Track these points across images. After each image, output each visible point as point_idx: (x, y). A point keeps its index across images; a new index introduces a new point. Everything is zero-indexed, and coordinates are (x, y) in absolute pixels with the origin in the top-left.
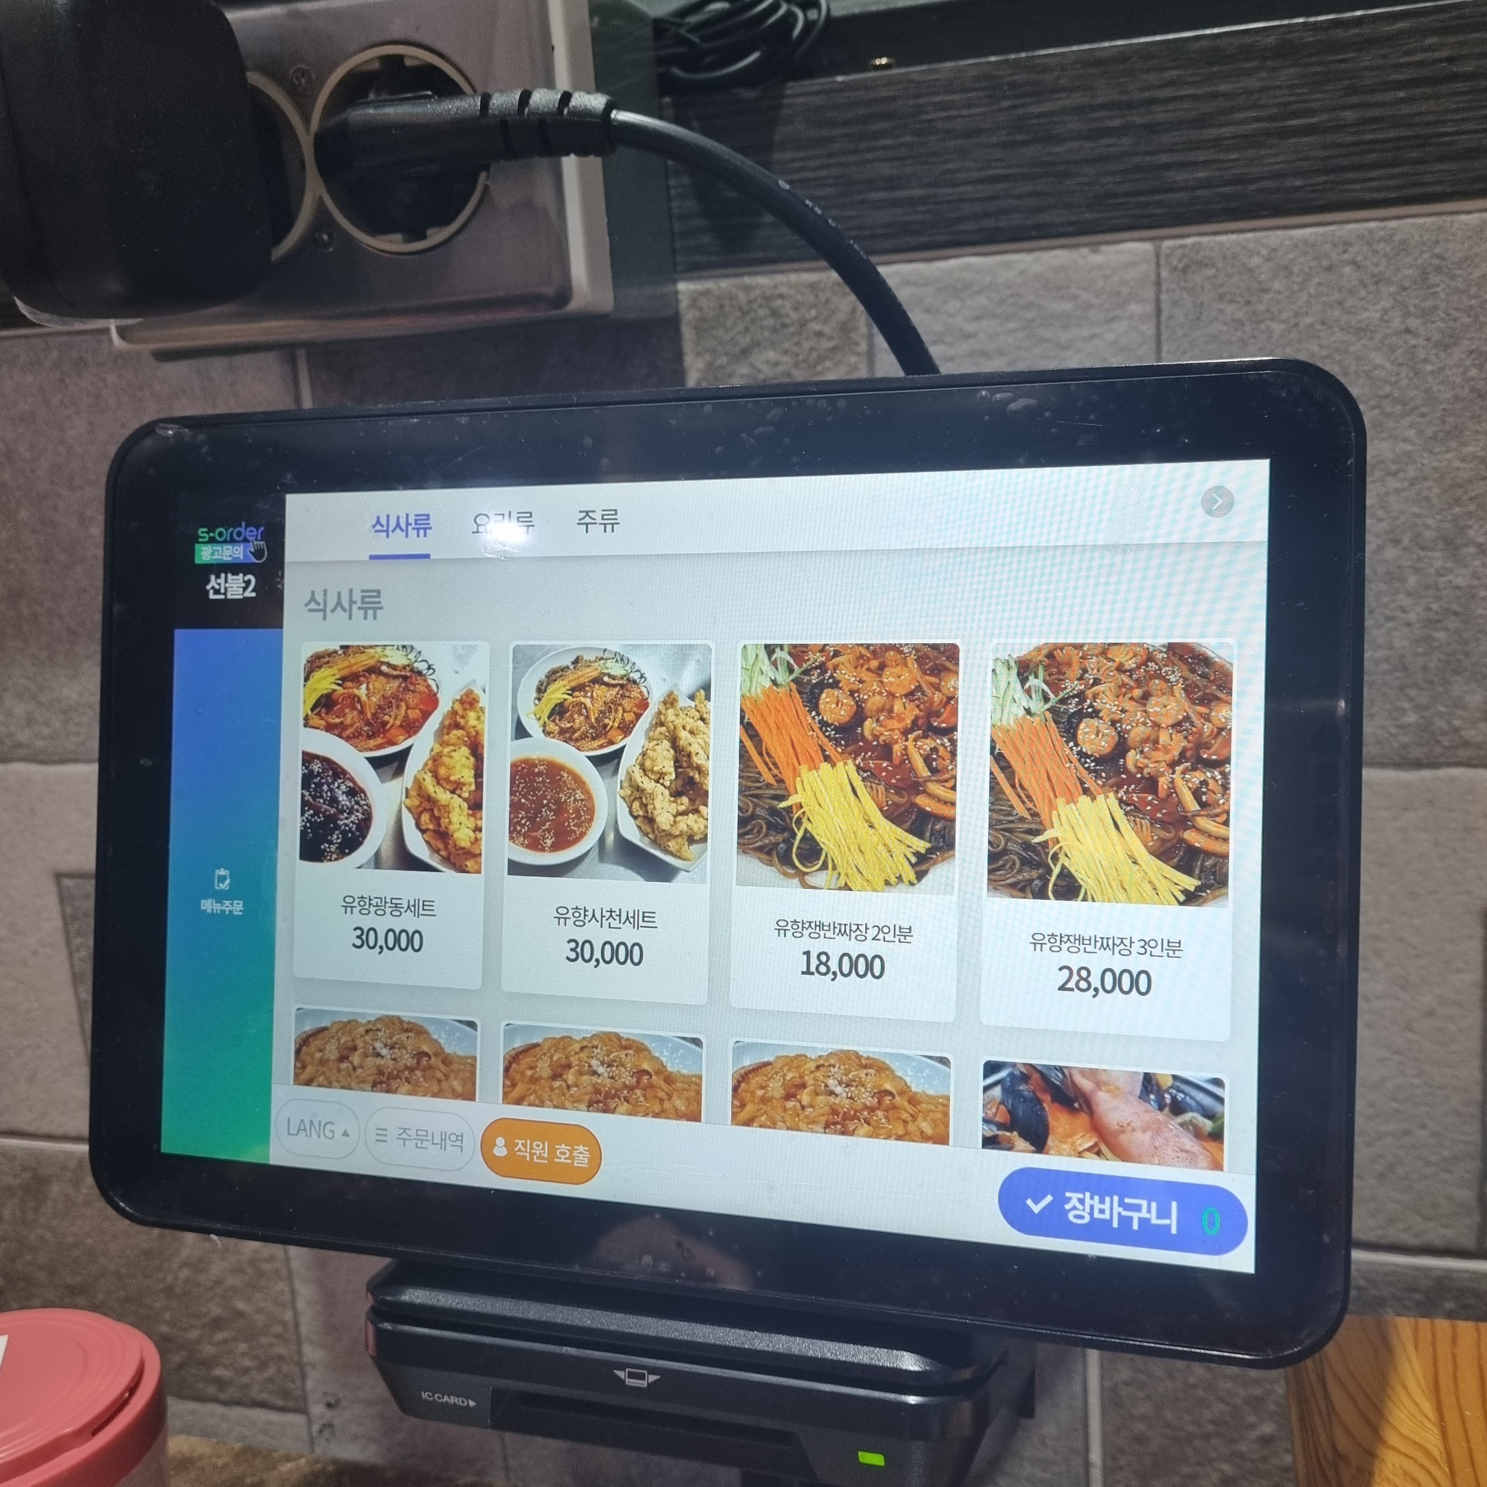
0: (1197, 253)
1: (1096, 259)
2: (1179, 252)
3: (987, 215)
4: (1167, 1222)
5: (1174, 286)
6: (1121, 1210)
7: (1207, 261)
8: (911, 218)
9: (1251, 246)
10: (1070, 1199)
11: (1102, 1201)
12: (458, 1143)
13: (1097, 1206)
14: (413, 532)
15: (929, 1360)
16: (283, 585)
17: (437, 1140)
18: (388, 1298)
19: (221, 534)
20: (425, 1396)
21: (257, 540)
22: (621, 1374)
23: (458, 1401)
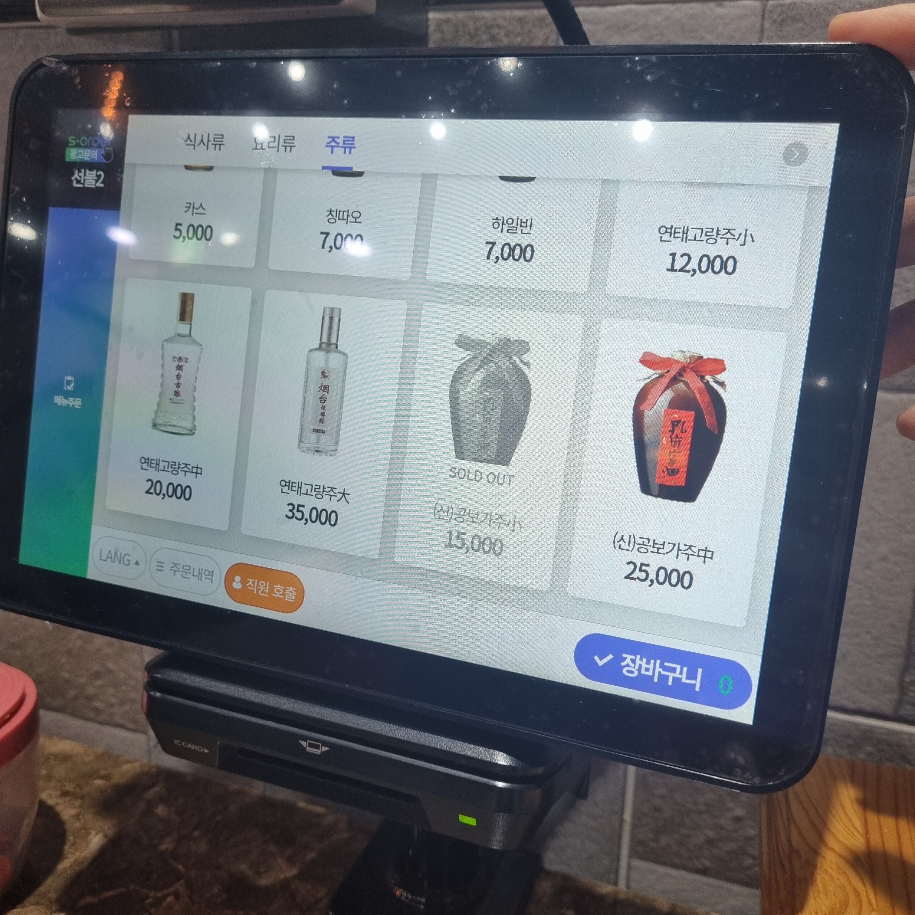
0: (792, 10)
1: (720, 11)
2: (779, 10)
4: (693, 682)
5: (772, 34)
6: (661, 670)
7: (798, 17)
10: (625, 659)
11: (648, 663)
12: (210, 577)
13: (644, 666)
14: (211, 147)
15: (514, 759)
16: (122, 179)
17: (196, 573)
18: (159, 676)
19: (83, 141)
20: (176, 742)
21: (107, 146)
22: (304, 743)
23: (197, 748)
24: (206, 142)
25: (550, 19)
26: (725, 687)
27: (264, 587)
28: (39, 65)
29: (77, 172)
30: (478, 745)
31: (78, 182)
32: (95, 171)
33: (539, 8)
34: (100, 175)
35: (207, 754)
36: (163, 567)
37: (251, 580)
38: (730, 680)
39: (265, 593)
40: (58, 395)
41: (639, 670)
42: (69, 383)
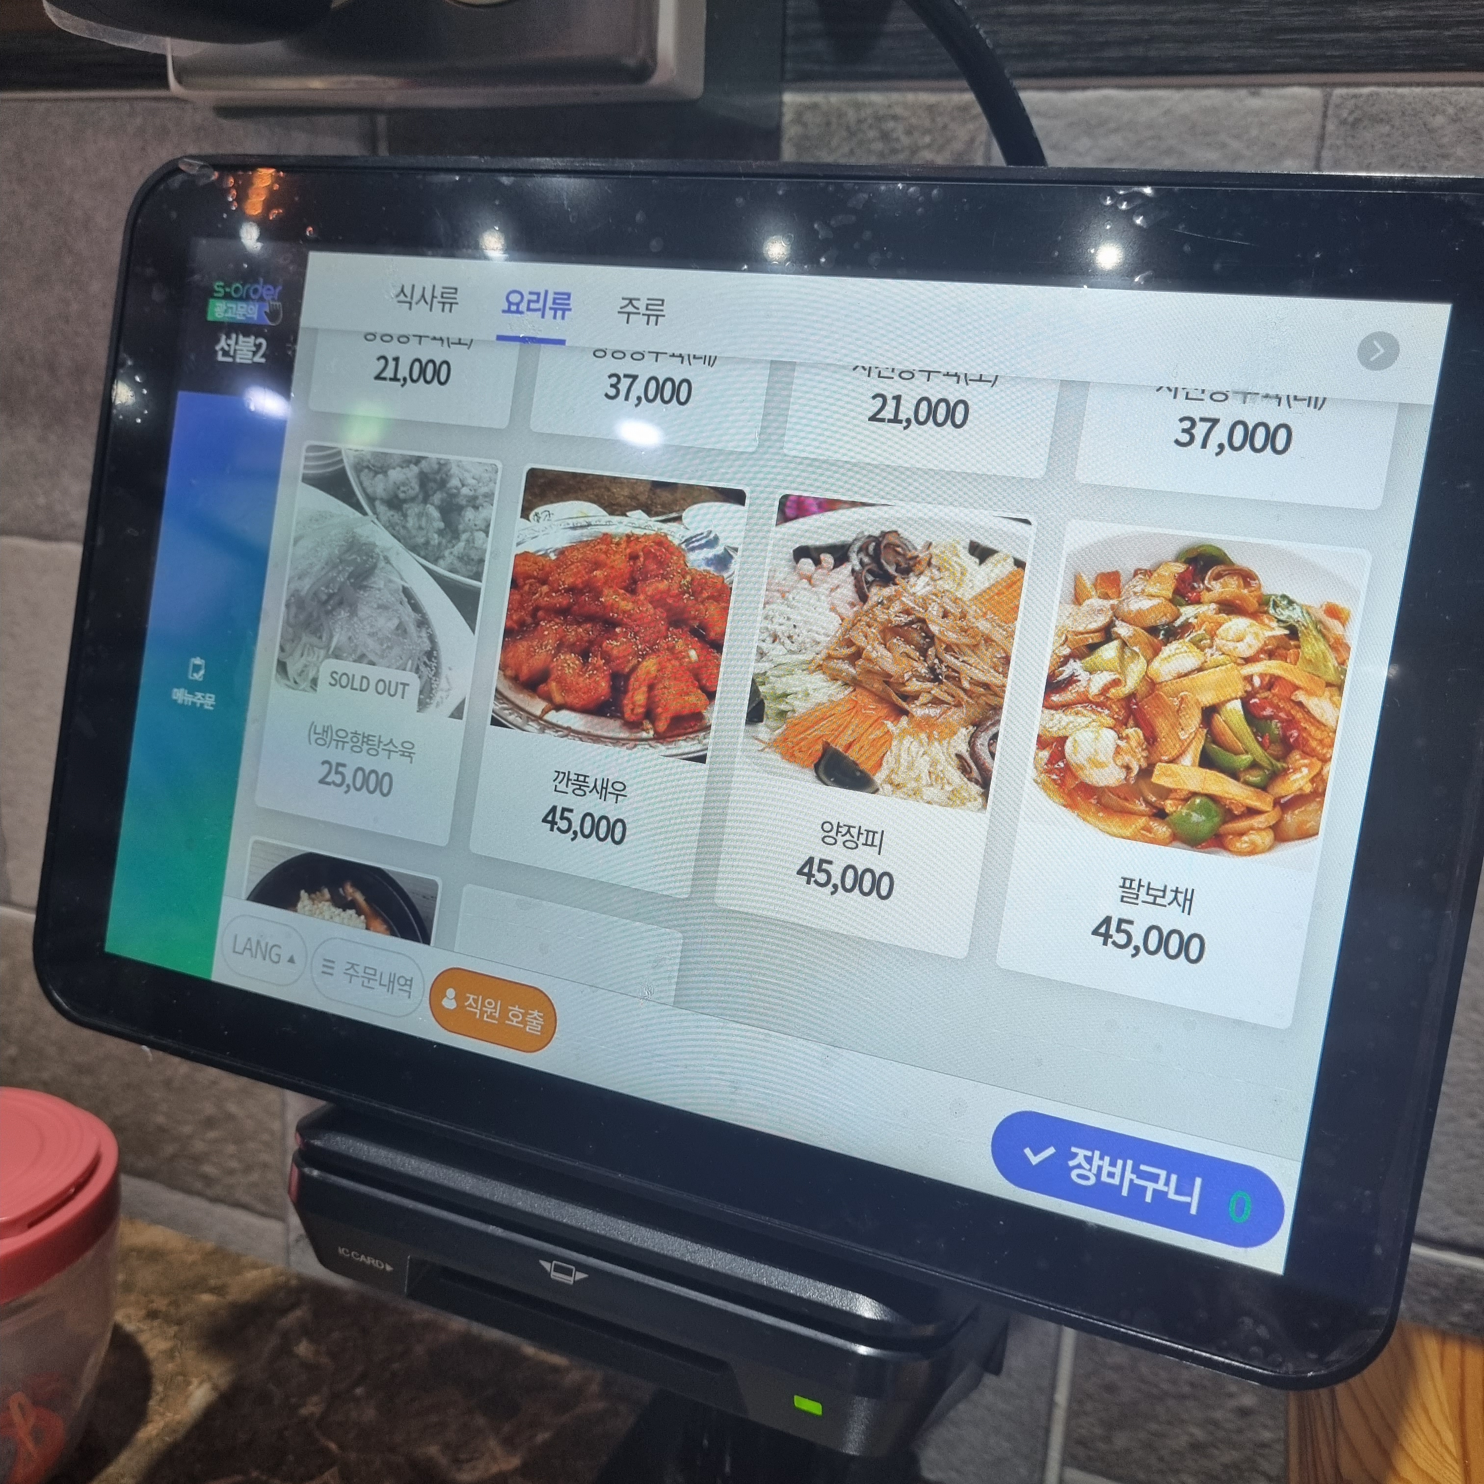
0: (1373, 105)
1: (1255, 103)
2: (1350, 104)
3: (1136, 41)
4: (1186, 1199)
5: (1339, 142)
6: (1134, 1177)
7: (1382, 116)
8: (1049, 38)
9: (1437, 102)
10: (1075, 1155)
11: (1113, 1164)
12: (407, 988)
13: (1106, 1169)
14: (437, 306)
15: (888, 1310)
16: (294, 351)
17: (385, 981)
18: (318, 1143)
19: (237, 290)
20: (341, 1251)
21: (273, 300)
22: (547, 1265)
23: (375, 1263)
24: (429, 299)
25: (978, 109)
26: (1240, 1211)
27: (491, 1008)
28: (171, 170)
29: (224, 337)
30: (829, 1283)
31: (226, 353)
32: (253, 338)
33: (962, 90)
34: (260, 345)
35: (391, 1273)
36: (332, 968)
37: (472, 997)
38: (1248, 1199)
39: (493, 1018)
40: (178, 688)
41: (1098, 1175)
42: (197, 668)
